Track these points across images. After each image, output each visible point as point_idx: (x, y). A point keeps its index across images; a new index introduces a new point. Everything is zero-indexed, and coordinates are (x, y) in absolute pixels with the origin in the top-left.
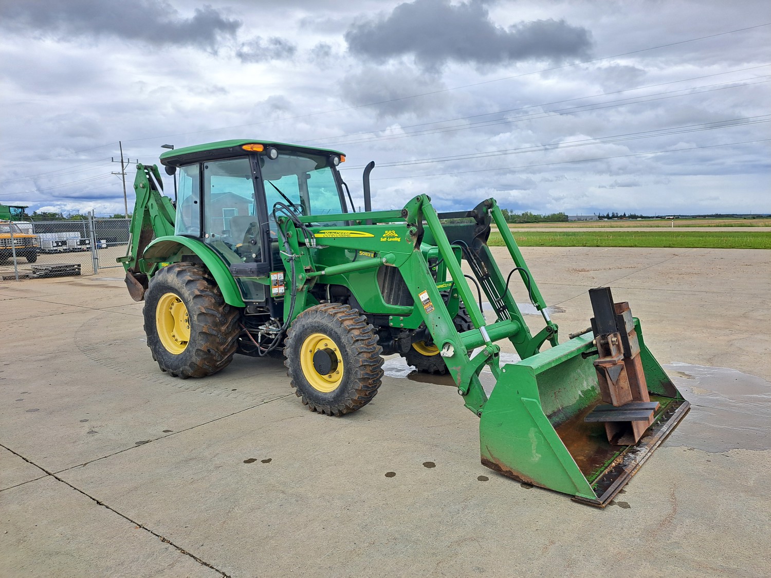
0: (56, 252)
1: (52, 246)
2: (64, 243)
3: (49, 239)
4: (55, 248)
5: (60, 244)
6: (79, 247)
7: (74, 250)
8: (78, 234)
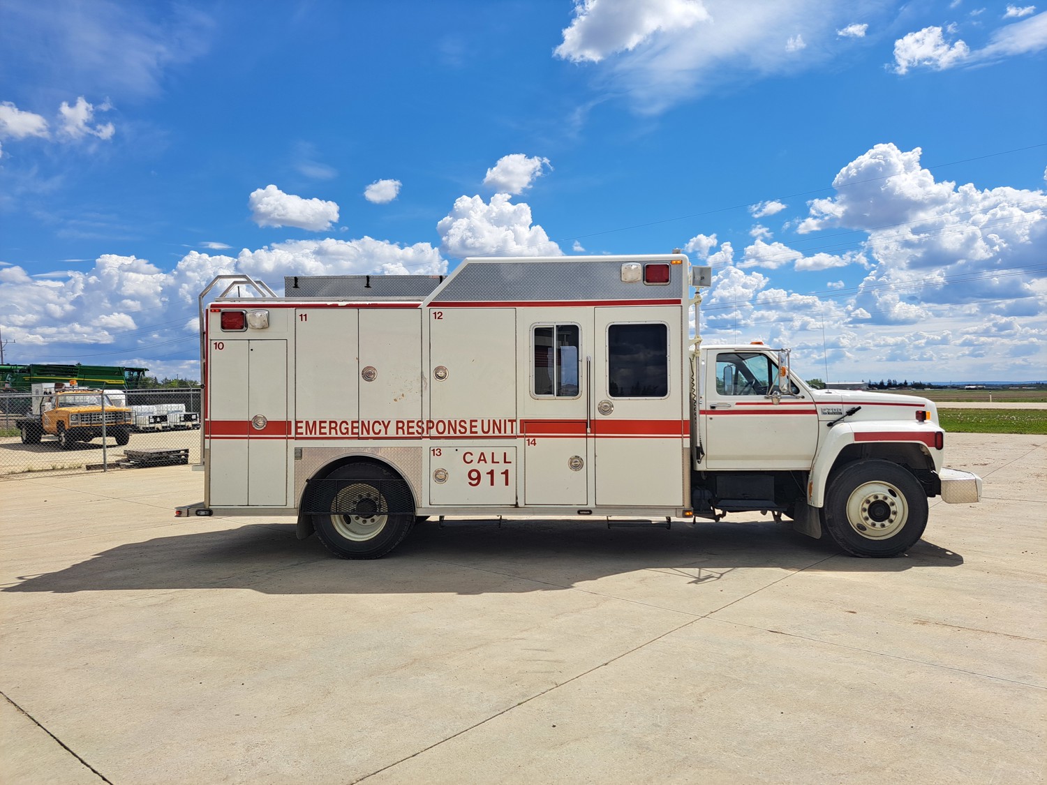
0: (153, 430)
1: (148, 423)
2: (164, 418)
3: (144, 413)
4: (152, 426)
5: (158, 420)
6: (183, 424)
7: (177, 428)
8: (182, 407)
